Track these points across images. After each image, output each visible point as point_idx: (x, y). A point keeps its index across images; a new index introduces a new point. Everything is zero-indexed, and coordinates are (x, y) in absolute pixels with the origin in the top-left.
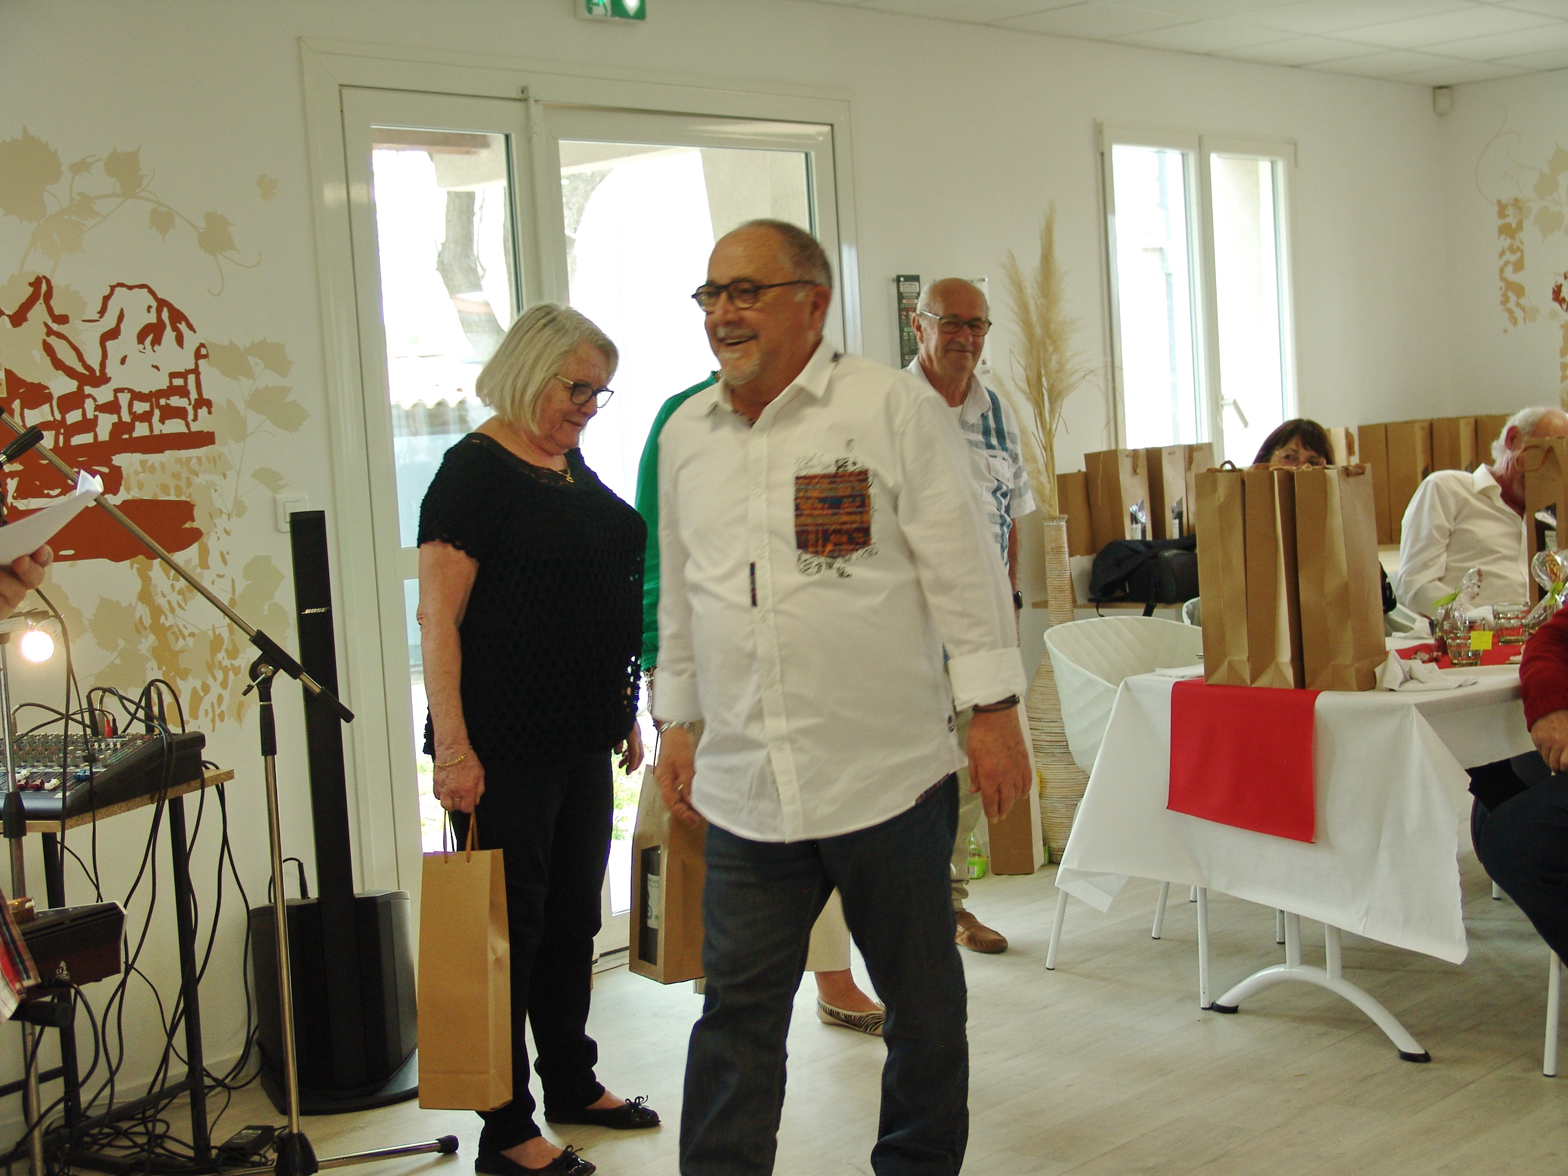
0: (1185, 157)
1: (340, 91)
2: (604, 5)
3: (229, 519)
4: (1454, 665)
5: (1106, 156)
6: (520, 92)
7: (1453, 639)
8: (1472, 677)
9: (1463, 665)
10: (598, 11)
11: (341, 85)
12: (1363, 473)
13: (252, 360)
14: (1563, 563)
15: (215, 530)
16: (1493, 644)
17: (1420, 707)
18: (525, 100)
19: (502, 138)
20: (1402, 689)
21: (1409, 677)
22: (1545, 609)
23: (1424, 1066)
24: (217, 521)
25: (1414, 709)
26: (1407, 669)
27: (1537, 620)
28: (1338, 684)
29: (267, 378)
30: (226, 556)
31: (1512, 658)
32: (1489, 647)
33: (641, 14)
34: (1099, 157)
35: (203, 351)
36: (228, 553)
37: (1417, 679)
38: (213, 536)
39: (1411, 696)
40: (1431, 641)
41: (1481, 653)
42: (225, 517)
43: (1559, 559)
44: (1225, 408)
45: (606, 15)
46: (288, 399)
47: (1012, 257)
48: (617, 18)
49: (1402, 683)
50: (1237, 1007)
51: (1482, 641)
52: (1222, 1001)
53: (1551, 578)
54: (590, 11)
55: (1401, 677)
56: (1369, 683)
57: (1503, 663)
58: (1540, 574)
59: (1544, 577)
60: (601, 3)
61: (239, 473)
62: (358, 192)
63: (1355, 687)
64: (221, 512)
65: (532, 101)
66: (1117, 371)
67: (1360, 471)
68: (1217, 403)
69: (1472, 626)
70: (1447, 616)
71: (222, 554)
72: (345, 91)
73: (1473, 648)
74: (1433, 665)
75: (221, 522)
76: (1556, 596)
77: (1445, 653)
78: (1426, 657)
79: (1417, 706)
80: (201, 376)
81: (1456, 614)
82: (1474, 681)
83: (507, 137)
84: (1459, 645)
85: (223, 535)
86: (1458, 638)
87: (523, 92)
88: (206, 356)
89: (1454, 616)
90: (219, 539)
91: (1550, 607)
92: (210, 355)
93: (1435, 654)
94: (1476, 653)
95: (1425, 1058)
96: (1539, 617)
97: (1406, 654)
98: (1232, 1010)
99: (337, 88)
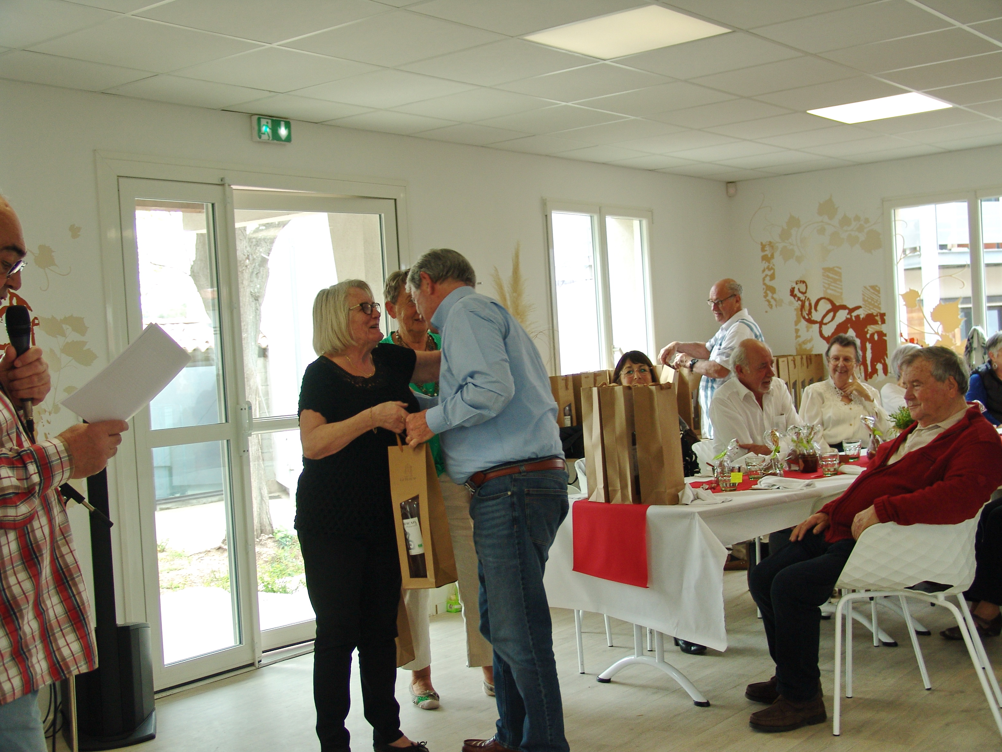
0: (592, 218)
1: (118, 179)
2: (268, 135)
3: (50, 415)
4: (722, 491)
5: (548, 218)
6: (220, 180)
7: (722, 477)
8: (729, 497)
9: (726, 491)
10: (265, 137)
11: (118, 176)
12: (670, 388)
13: (64, 326)
14: (780, 436)
15: (42, 421)
16: (743, 480)
17: (700, 513)
18: (222, 185)
19: (210, 206)
20: (692, 504)
21: (697, 498)
22: (771, 460)
23: (706, 708)
24: (43, 416)
25: (697, 514)
26: (695, 494)
27: (766, 467)
28: (659, 502)
29: (73, 336)
30: (48, 435)
31: (753, 486)
32: (741, 481)
33: (288, 139)
34: (545, 217)
35: (36, 322)
36: (49, 434)
37: (701, 499)
38: (40, 425)
39: (696, 508)
40: (713, 479)
41: (737, 485)
42: (47, 413)
43: (778, 434)
44: (615, 353)
45: (269, 139)
46: (85, 349)
47: (496, 270)
48: (275, 141)
49: (692, 501)
50: (610, 679)
51: (737, 478)
52: (601, 676)
53: (773, 444)
54: (260, 137)
55: (692, 497)
56: (675, 501)
57: (748, 489)
58: (768, 442)
59: (771, 444)
60: (266, 133)
61: (56, 389)
62: (127, 234)
63: (667, 503)
64: (45, 411)
65: (227, 185)
66: (555, 332)
67: (669, 387)
68: (611, 350)
69: (732, 470)
70: (721, 465)
71: (45, 434)
72: (121, 180)
73: (732, 482)
74: (709, 491)
75: (46, 417)
76: (777, 453)
77: (718, 485)
78: (707, 487)
79: (699, 513)
80: (35, 336)
81: (725, 464)
82: (730, 499)
83: (213, 205)
84: (725, 480)
85: (45, 423)
86: (725, 476)
87: (222, 180)
88: (38, 324)
89: (724, 465)
90: (44, 426)
91: (774, 459)
92: (40, 324)
93: (713, 485)
94: (734, 484)
95: (706, 705)
96: (768, 465)
97: (695, 485)
98: (608, 681)
99: (116, 178)
